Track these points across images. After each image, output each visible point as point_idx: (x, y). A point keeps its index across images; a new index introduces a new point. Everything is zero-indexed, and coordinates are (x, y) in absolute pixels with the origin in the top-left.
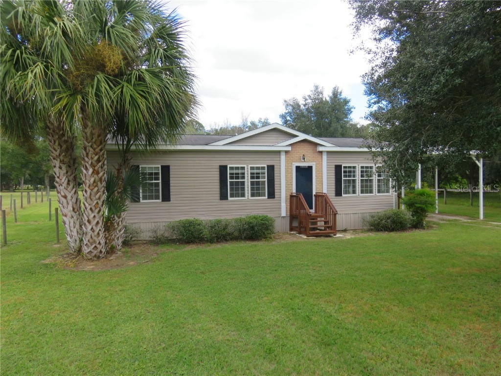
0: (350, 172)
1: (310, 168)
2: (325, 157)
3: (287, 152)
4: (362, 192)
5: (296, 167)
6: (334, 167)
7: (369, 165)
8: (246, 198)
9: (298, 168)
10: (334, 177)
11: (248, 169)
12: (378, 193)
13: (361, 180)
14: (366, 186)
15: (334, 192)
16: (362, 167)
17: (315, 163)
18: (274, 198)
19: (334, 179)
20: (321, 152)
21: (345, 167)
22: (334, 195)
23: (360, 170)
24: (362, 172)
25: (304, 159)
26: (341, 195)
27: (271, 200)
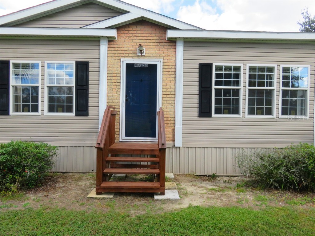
0: (228, 76)
1: (153, 68)
2: (180, 48)
3: (110, 40)
4: (251, 112)
5: (128, 65)
6: (198, 66)
7: (266, 65)
8: (40, 113)
9: (130, 67)
10: (197, 84)
11: (43, 66)
12: (283, 114)
13: (249, 90)
14: (260, 102)
15: (197, 110)
16: (252, 69)
17: (161, 60)
18: (87, 115)
19: (197, 88)
20: (173, 41)
21: (219, 68)
22: (197, 114)
23: (248, 73)
24: (251, 76)
25: (141, 52)
26: (208, 115)
27: (82, 119)
